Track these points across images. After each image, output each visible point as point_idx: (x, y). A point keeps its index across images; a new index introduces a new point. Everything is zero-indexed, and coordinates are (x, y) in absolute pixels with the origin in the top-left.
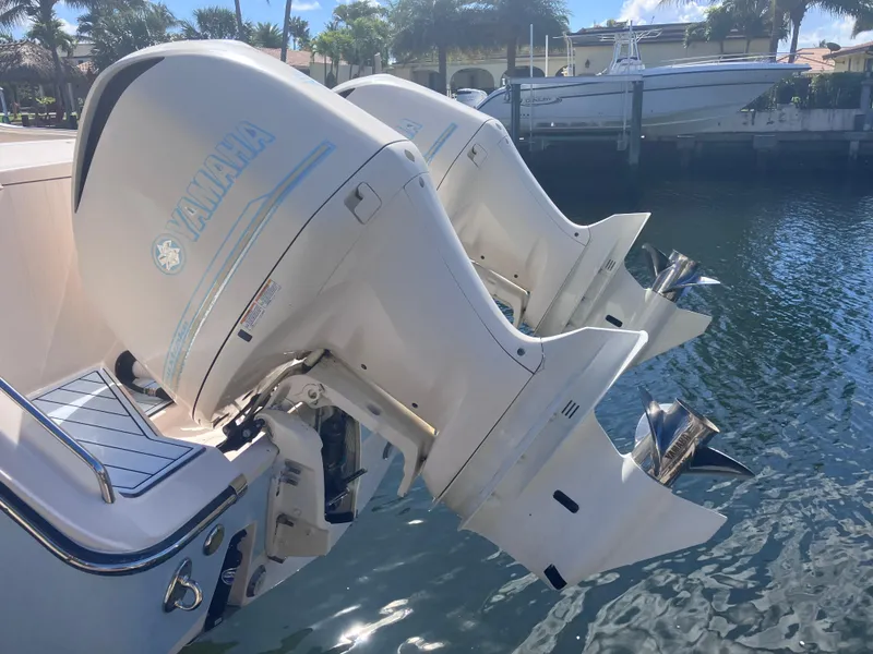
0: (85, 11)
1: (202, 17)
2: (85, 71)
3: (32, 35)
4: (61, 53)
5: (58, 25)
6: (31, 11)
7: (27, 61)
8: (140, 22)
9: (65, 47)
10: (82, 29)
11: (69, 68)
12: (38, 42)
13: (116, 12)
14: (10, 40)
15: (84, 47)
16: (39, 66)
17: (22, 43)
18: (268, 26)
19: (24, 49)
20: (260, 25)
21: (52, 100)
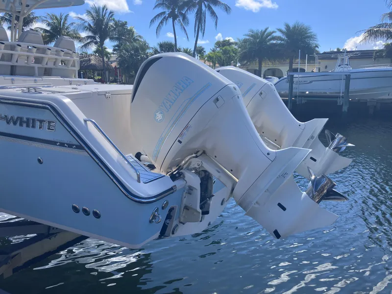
0: (116, 43)
1: (161, 46)
2: (114, 66)
3: (95, 52)
4: (106, 59)
5: (106, 48)
6: (96, 43)
7: (92, 62)
8: (137, 47)
9: (107, 57)
10: (114, 50)
11: (108, 65)
12: (97, 55)
13: (128, 44)
14: (87, 54)
15: (114, 57)
16: (97, 64)
17: (92, 55)
18: (187, 50)
19: (92, 57)
20: (184, 49)
21: (100, 78)
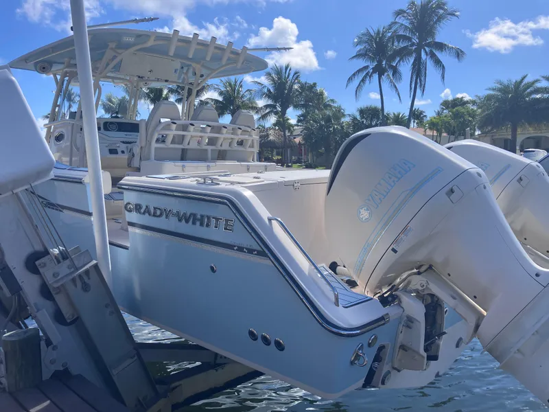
0: (300, 112)
1: (362, 112)
2: (297, 142)
3: (275, 125)
4: (287, 134)
5: (288, 119)
6: (276, 113)
7: (271, 138)
8: (329, 115)
9: (289, 130)
10: (299, 121)
11: (290, 141)
12: (277, 128)
13: (317, 111)
14: (264, 127)
15: (298, 130)
16: (277, 140)
17: (270, 129)
18: (399, 114)
19: (271, 132)
20: (394, 114)
21: (280, 157)
